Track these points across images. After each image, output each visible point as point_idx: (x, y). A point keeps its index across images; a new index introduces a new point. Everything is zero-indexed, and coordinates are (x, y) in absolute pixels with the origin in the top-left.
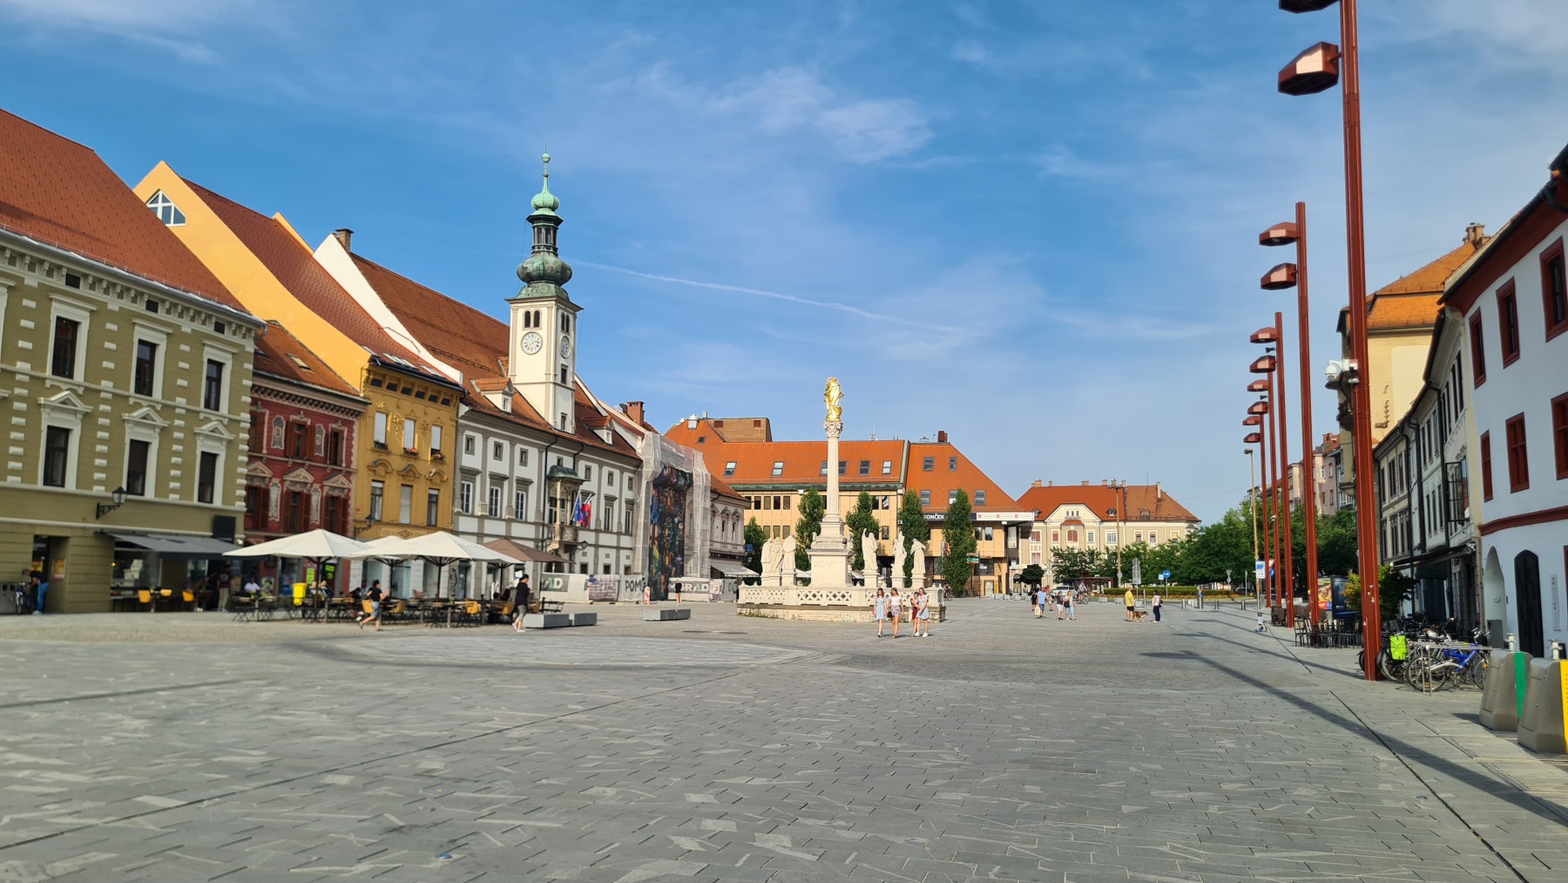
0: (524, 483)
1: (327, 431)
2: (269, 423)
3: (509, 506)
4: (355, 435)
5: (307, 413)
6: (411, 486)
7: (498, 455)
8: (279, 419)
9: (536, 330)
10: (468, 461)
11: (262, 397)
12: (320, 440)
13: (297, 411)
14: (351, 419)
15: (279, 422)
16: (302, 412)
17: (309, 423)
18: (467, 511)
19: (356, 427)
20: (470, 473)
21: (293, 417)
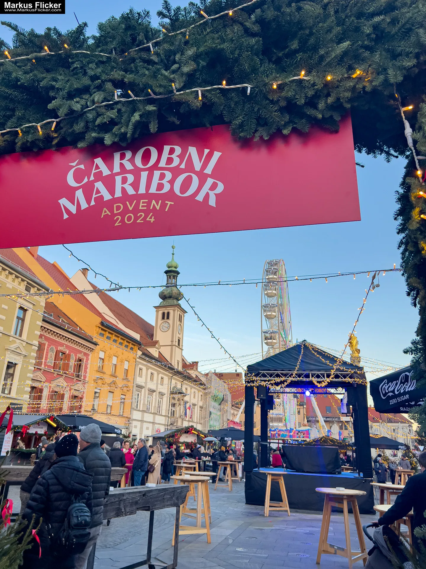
0: (162, 394)
1: (76, 358)
2: (47, 350)
3: (155, 407)
4: (89, 362)
5: (67, 347)
6: (113, 392)
7: (152, 379)
8: (52, 348)
9: (168, 321)
10: (140, 381)
11: (45, 334)
12: (72, 362)
13: (62, 345)
14: (88, 353)
15: (52, 350)
16: (65, 346)
17: (67, 353)
18: (137, 408)
19: (90, 357)
20: (140, 387)
21: (60, 348)
